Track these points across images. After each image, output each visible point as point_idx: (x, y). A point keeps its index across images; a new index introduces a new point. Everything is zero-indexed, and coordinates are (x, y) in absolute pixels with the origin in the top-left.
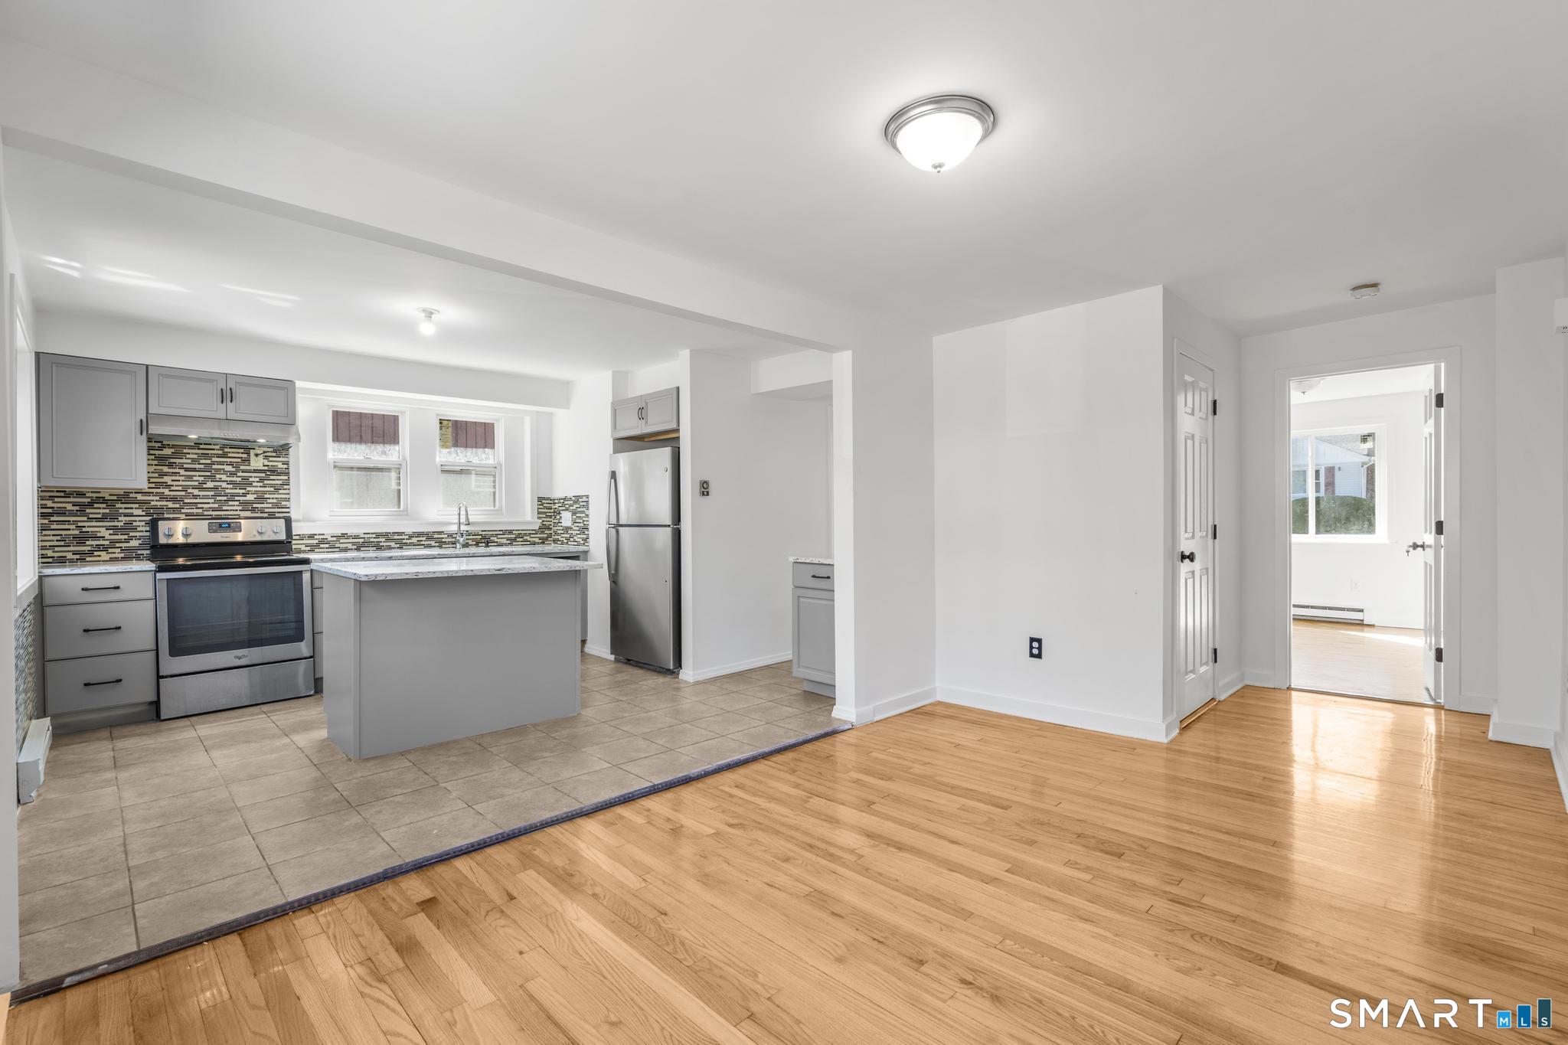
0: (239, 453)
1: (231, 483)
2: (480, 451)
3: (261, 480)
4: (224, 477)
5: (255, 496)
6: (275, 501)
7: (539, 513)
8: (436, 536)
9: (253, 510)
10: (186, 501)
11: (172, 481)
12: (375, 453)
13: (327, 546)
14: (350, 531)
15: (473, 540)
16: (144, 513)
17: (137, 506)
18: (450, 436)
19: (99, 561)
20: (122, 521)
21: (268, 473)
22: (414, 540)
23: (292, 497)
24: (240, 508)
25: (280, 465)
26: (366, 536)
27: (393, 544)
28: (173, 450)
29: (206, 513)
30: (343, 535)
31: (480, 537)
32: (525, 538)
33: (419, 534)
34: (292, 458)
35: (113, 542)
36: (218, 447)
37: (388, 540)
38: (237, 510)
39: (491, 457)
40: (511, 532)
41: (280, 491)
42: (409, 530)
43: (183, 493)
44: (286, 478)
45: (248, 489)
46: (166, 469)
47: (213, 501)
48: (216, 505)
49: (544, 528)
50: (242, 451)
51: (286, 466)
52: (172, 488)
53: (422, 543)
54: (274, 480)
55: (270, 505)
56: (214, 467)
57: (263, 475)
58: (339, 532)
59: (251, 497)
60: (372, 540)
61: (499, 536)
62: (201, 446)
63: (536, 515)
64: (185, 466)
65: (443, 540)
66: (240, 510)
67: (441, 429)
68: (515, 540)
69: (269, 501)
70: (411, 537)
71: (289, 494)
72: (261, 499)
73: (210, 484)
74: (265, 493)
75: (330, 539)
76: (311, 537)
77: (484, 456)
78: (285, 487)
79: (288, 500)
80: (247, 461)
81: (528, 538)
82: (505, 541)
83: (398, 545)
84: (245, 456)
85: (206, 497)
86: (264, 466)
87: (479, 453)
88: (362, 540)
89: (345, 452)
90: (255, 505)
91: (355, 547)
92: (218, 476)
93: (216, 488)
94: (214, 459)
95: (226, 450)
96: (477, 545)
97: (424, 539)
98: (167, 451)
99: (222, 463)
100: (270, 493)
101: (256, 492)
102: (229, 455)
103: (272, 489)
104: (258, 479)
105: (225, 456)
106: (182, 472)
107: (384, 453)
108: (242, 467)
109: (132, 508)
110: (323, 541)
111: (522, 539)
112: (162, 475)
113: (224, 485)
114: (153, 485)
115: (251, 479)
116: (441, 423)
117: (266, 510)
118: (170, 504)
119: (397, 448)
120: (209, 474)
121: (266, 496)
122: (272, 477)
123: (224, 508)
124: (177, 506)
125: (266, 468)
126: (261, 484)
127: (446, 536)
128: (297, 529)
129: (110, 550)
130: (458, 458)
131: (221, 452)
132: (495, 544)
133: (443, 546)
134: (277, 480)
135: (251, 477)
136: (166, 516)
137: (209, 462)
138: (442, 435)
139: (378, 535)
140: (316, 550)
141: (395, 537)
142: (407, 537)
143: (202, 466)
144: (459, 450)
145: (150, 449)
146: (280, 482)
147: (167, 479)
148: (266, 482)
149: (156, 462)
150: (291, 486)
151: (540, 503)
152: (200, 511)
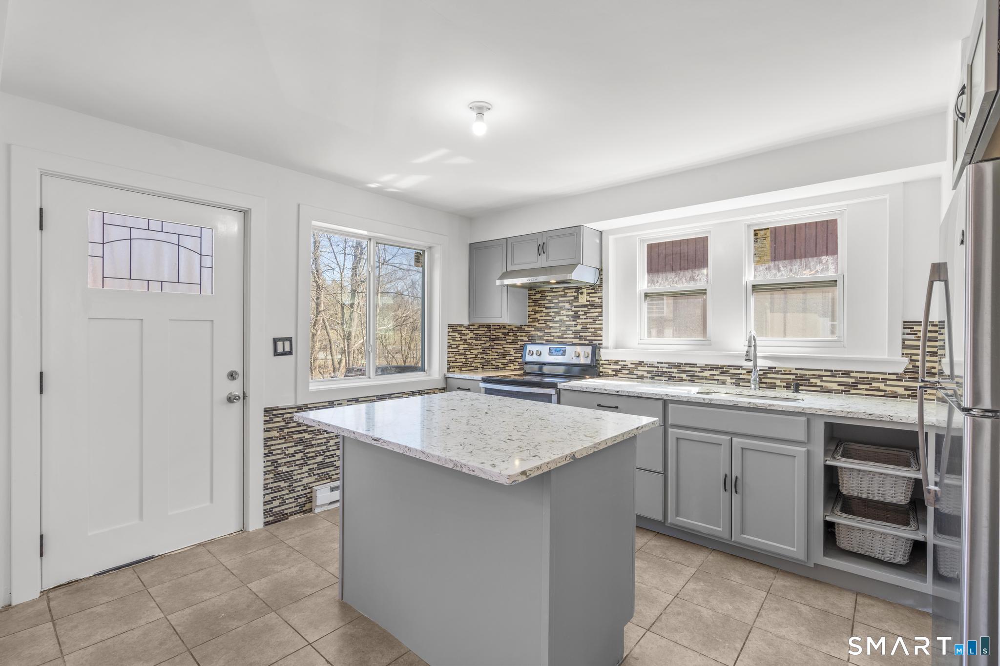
0: (572, 292)
1: (567, 316)
2: (812, 261)
3: (586, 313)
4: (564, 312)
5: (581, 326)
6: (593, 330)
7: (904, 347)
8: (732, 371)
9: (580, 338)
10: (546, 331)
11: (540, 316)
12: (684, 280)
13: (627, 372)
14: (647, 359)
15: (782, 380)
16: (528, 340)
17: (525, 334)
18: (769, 248)
19: (510, 370)
20: (518, 345)
21: (589, 307)
22: (707, 373)
23: (603, 326)
24: (573, 336)
25: (597, 300)
26: (660, 365)
27: (684, 376)
28: (540, 295)
29: (555, 340)
30: (641, 363)
31: (794, 377)
32: (874, 384)
33: (713, 368)
34: (604, 294)
35: (516, 358)
36: (561, 289)
37: (680, 371)
38: (571, 338)
39: (832, 267)
40: (846, 374)
41: (597, 322)
42: (702, 362)
43: (544, 325)
44: (600, 310)
45: (578, 321)
46: (537, 309)
47: (558, 331)
48: (560, 334)
49: (910, 373)
50: (574, 290)
51: (600, 300)
52: (540, 322)
53: (716, 377)
54: (593, 313)
55: (590, 334)
56: (560, 305)
57: (586, 309)
58: (636, 359)
59: (579, 328)
60: (665, 370)
61: (825, 378)
62: (554, 290)
63: (900, 350)
64: (546, 305)
65: (741, 377)
66: (573, 338)
67: (756, 241)
68: (854, 385)
69: (590, 330)
70: (703, 369)
71: (602, 324)
72: (585, 329)
73: (557, 319)
74: (587, 323)
75: (630, 366)
76: (616, 362)
77: (819, 267)
78: (600, 318)
79: (601, 329)
80: (576, 298)
81: (882, 386)
82: (835, 386)
83: (689, 378)
84: (576, 294)
85: (556, 328)
86: (587, 301)
87: (812, 264)
88: (655, 369)
89: (658, 282)
90: (581, 334)
91: (650, 375)
92: (562, 312)
93: (561, 320)
94: (560, 299)
95: (566, 291)
96: (788, 387)
97: (718, 373)
98: (538, 296)
99: (563, 302)
100: (591, 324)
101: (582, 323)
102: (568, 295)
103: (591, 320)
104: (583, 313)
105: (565, 296)
106: (545, 310)
107: (693, 279)
108: (575, 304)
109: (523, 336)
110: (625, 367)
111: (868, 387)
112: (536, 312)
113: (565, 318)
114: (531, 320)
115: (579, 313)
116: (756, 235)
117: (588, 338)
118: (539, 334)
119: (705, 271)
120: (556, 310)
121: (588, 326)
122: (592, 311)
123: (565, 336)
124: (542, 334)
125: (588, 303)
126: (585, 317)
127: (745, 372)
128: (605, 355)
129: (515, 363)
130: (779, 274)
131: (563, 293)
132: (819, 389)
133: (741, 384)
134: (595, 313)
135: (579, 311)
136: (537, 342)
137: (557, 301)
138: (756, 249)
139: (671, 365)
140: (620, 375)
141: (688, 369)
142: (699, 369)
143: (553, 305)
144: (781, 264)
145: (530, 295)
146: (597, 314)
147: (538, 316)
148: (588, 315)
149: (533, 304)
150: (603, 318)
151: (909, 331)
152: (552, 338)
